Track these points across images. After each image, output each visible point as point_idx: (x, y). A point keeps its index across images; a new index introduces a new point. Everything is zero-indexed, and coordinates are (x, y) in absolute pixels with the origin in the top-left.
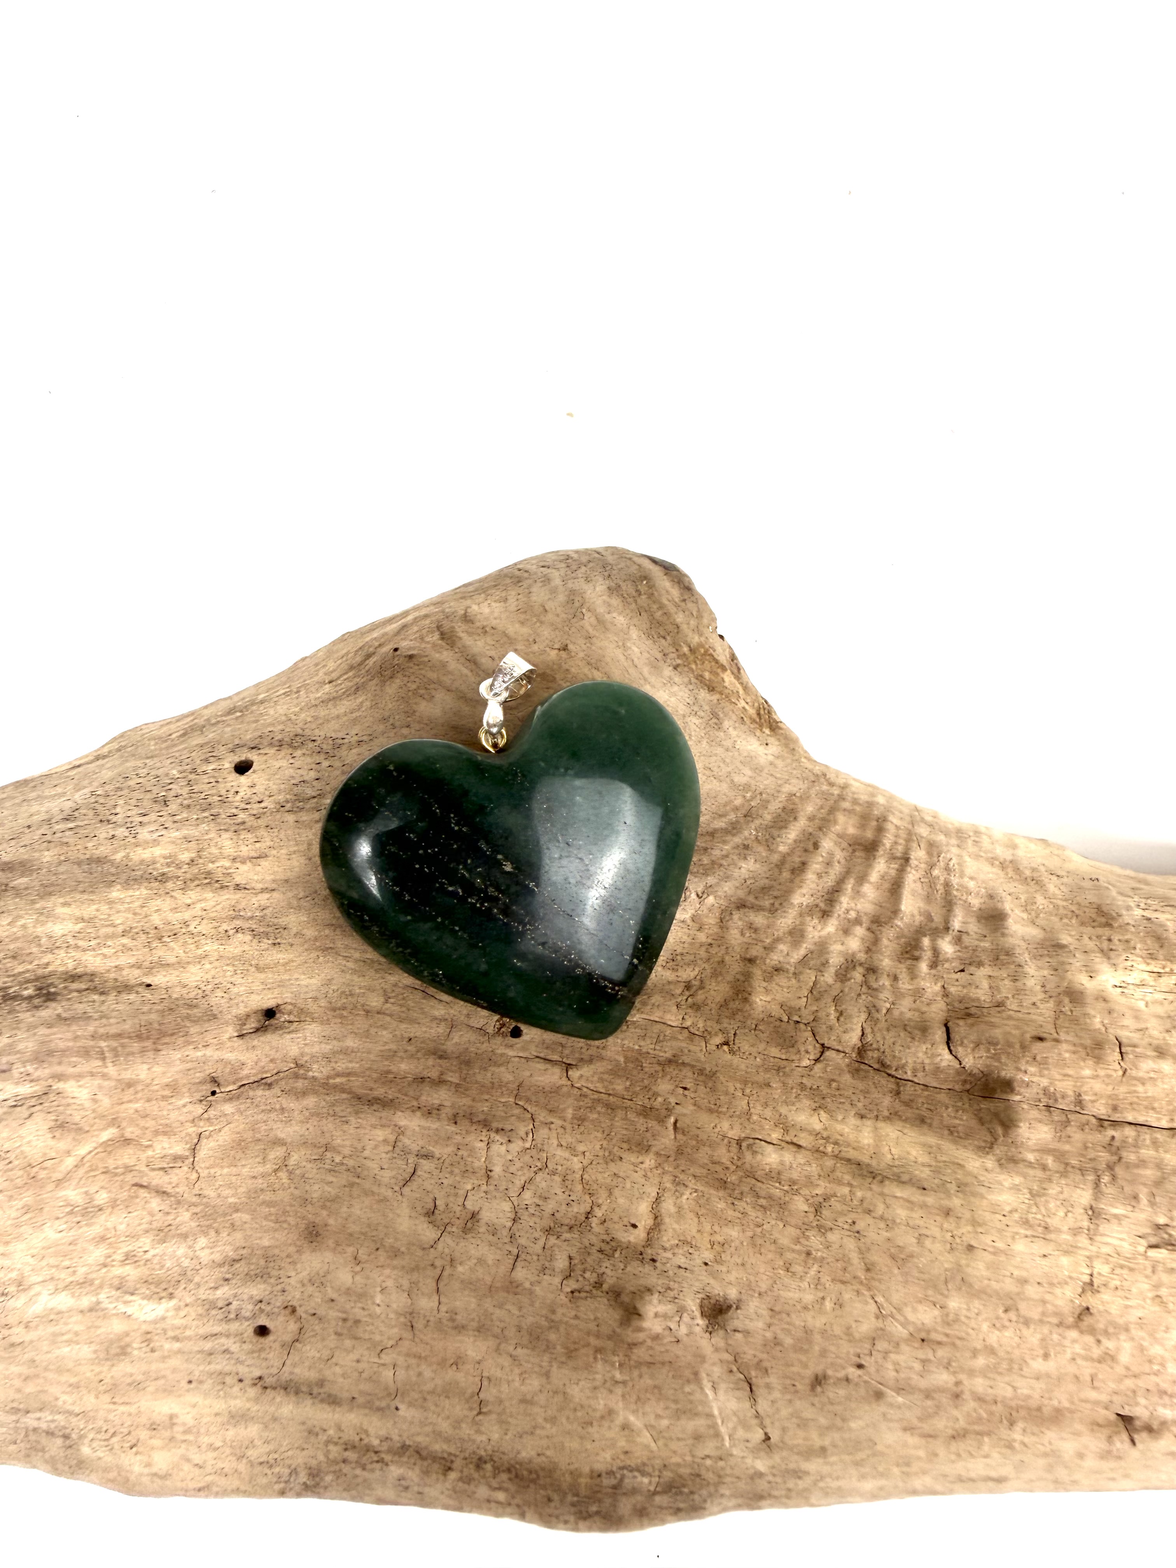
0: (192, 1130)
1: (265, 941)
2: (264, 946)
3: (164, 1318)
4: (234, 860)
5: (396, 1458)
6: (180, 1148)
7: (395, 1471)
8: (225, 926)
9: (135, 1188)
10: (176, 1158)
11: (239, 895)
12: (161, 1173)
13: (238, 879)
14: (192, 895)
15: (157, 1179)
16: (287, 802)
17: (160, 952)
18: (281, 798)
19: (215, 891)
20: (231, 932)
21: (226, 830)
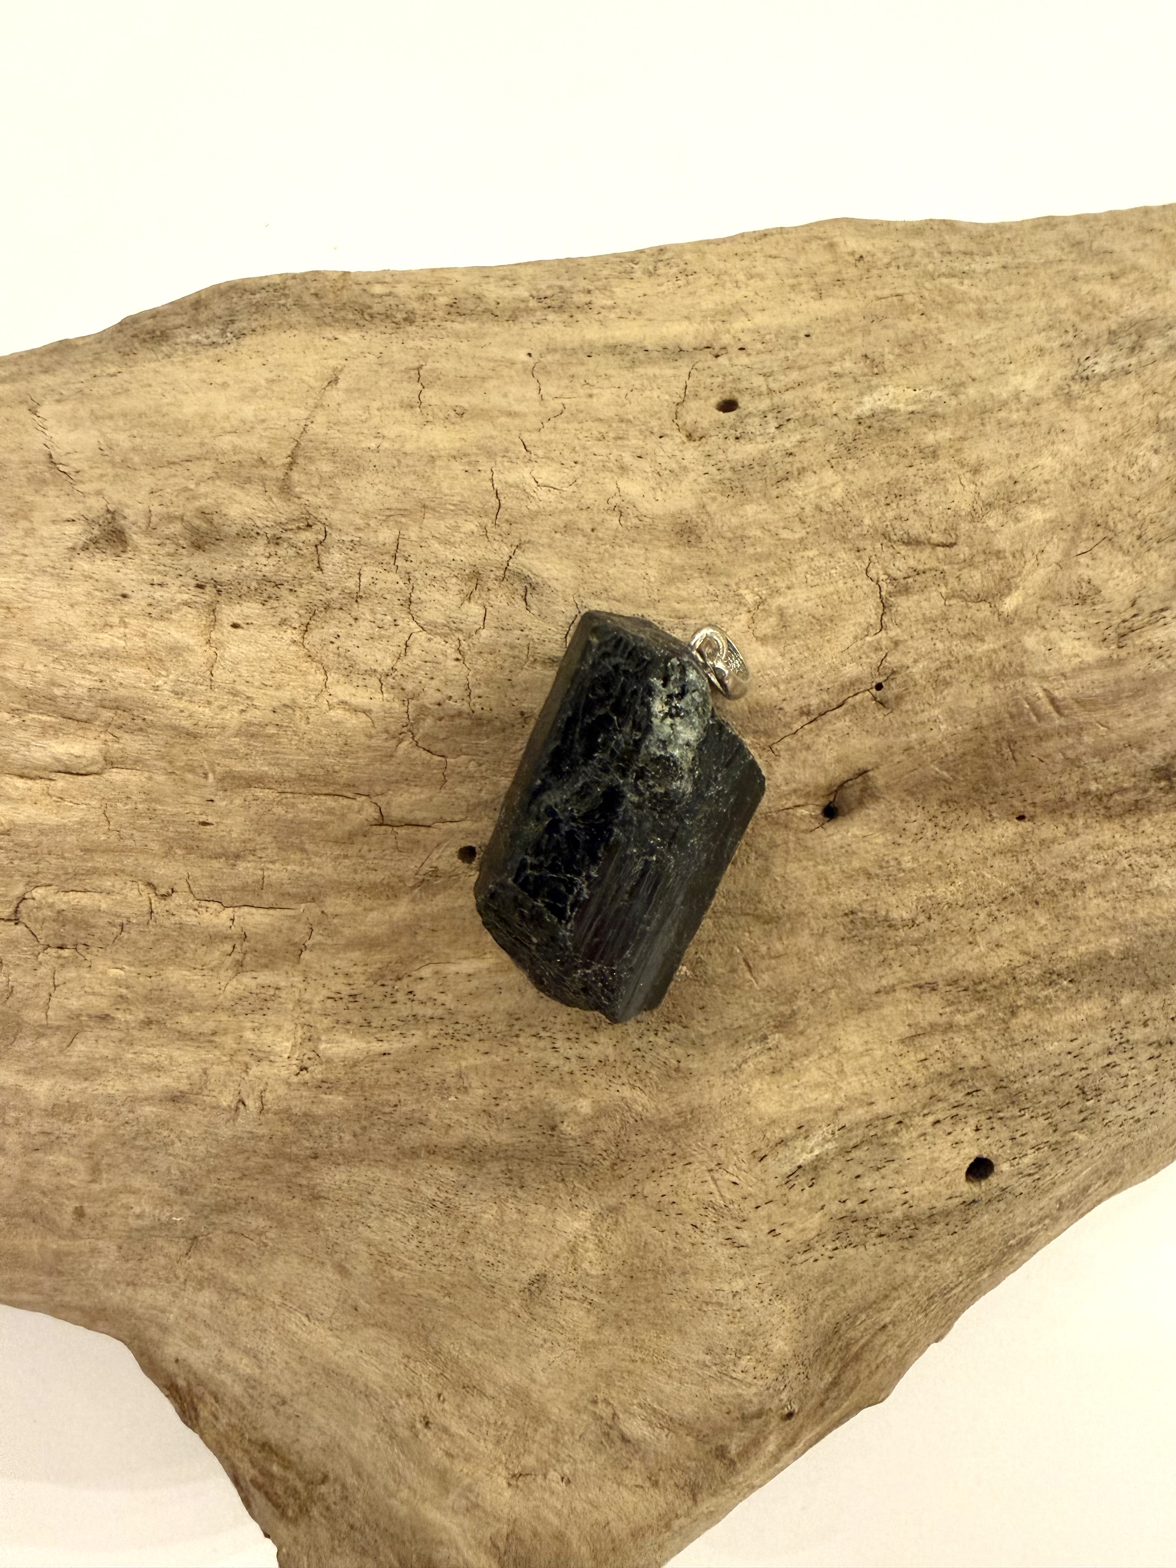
0: (894, 632)
1: (866, 915)
2: (868, 907)
3: (862, 394)
4: (950, 1027)
5: (522, 305)
6: (904, 604)
7: (522, 292)
8: (934, 925)
9: (951, 540)
10: (906, 590)
11: (926, 976)
12: (921, 567)
13: (936, 998)
14: (997, 962)
15: (924, 558)
16: (895, 1133)
17: (1017, 870)
18: (905, 1136)
19: (965, 975)
20: (921, 918)
21: (975, 1069)
